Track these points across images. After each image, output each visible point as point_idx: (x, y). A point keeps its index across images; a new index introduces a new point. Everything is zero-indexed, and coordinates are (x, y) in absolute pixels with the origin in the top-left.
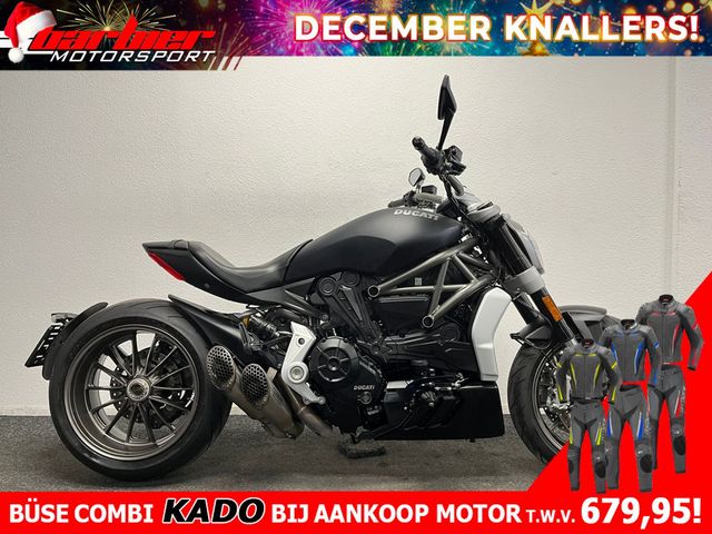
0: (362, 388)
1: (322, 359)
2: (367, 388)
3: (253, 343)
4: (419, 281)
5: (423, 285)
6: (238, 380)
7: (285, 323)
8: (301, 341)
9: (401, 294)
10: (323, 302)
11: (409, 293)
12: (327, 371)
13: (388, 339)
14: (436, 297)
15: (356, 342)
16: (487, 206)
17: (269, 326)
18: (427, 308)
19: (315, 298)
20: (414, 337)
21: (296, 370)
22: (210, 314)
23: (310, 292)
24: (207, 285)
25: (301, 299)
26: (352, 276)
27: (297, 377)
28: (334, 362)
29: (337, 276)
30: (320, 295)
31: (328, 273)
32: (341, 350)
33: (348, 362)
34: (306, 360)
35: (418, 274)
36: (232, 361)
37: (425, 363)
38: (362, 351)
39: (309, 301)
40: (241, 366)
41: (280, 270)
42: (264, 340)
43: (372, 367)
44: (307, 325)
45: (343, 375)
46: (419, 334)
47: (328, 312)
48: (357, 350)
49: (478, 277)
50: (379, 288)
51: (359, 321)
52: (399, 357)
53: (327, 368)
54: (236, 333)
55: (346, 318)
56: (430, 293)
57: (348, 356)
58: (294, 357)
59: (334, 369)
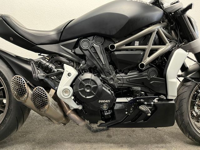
0: (103, 101)
1: (81, 85)
2: (106, 101)
3: (40, 74)
4: (137, 43)
5: (139, 45)
6: (30, 96)
7: (61, 64)
8: (69, 75)
9: (127, 50)
10: (82, 53)
11: (132, 50)
12: (84, 92)
13: (118, 75)
14: (147, 52)
15: (101, 76)
16: (177, 2)
17: (50, 65)
18: (142, 58)
19: (78, 51)
20: (133, 74)
21: (65, 91)
22: (18, 58)
23: (75, 47)
24: (11, 39)
25: (70, 51)
26: (99, 38)
27: (66, 95)
28: (88, 87)
29: (91, 38)
30: (81, 49)
31: (86, 36)
32: (92, 80)
33: (96, 88)
34: (72, 86)
35: (137, 39)
36: (26, 84)
37: (139, 89)
38: (104, 81)
39: (74, 53)
40: (31, 88)
41: (58, 34)
42: (47, 73)
43: (109, 90)
44: (73, 66)
45: (93, 94)
46: (135, 73)
47: (85, 60)
48: (101, 81)
49: (170, 42)
50: (116, 45)
51: (103, 65)
52: (124, 85)
53: (84, 90)
54: (29, 68)
55: (95, 62)
56: (144, 50)
57: (96, 84)
58: (65, 83)
59: (88, 91)
